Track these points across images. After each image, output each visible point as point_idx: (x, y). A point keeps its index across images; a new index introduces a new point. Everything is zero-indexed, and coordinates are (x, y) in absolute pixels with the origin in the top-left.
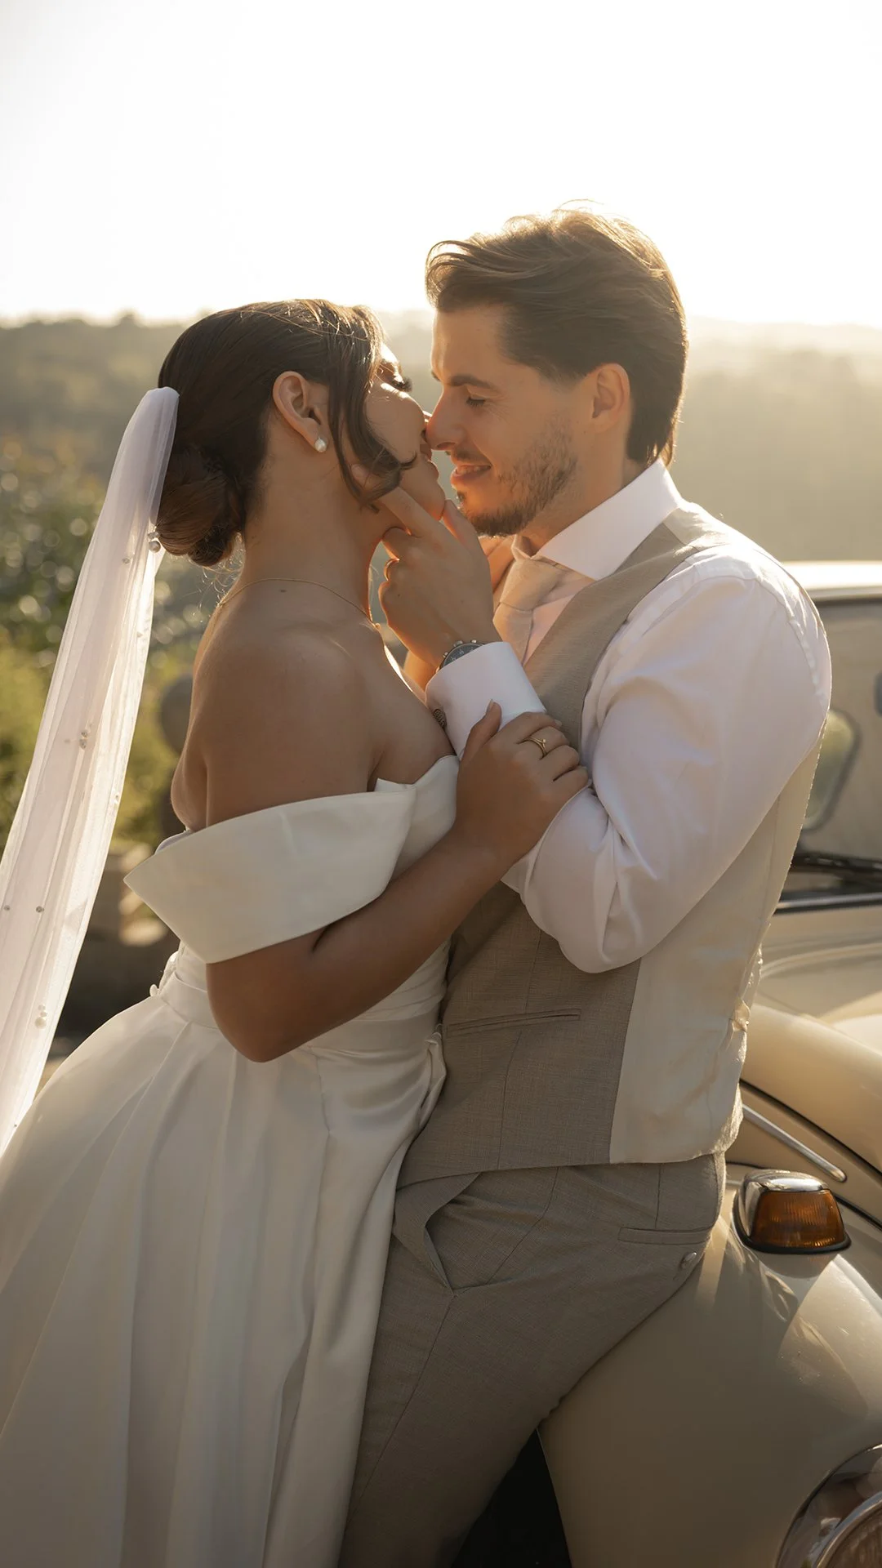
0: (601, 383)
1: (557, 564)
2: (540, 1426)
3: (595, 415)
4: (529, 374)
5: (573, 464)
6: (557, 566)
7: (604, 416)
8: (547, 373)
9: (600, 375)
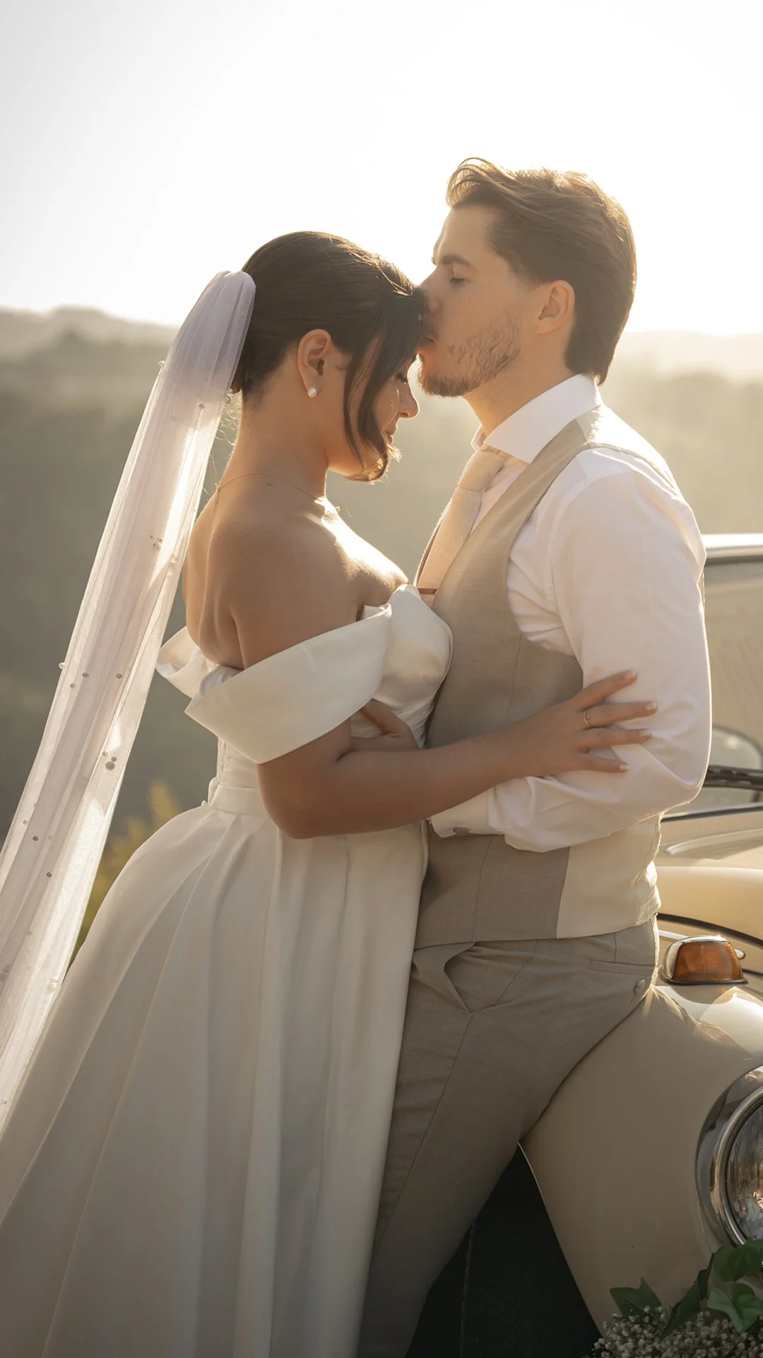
0: (553, 297)
1: (500, 451)
2: (522, 1140)
3: (540, 318)
4: (501, 265)
5: (517, 352)
6: (499, 454)
7: (547, 320)
8: (515, 269)
9: (554, 290)
